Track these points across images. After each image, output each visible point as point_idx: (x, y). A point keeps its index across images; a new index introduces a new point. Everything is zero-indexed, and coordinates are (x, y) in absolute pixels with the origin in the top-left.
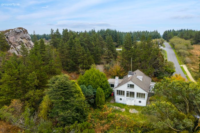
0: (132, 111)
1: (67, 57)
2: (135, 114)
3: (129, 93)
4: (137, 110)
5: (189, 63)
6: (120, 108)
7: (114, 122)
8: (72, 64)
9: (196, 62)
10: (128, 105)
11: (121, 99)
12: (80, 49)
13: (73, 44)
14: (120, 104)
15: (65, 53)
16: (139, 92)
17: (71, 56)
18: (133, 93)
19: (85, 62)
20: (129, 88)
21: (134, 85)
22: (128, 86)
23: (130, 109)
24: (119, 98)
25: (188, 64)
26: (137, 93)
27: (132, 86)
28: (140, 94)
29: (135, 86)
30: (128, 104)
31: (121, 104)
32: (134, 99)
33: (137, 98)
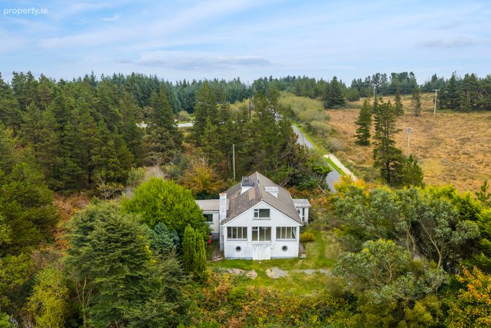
0: (273, 273)
1: (53, 151)
2: (283, 279)
3: (258, 230)
4: (284, 270)
5: (340, 150)
6: (242, 271)
7: (251, 308)
8: (73, 171)
9: (351, 147)
10: (257, 261)
11: (238, 248)
12: (90, 127)
13: (67, 115)
14: (236, 260)
15: (48, 141)
16: (281, 225)
17: (68, 147)
18: (269, 229)
19: (113, 163)
20: (258, 218)
21: (269, 210)
22: (256, 215)
23: (266, 269)
24: (235, 247)
25: (338, 153)
26: (278, 229)
27: (264, 213)
28: (284, 228)
29: (273, 212)
30: (256, 259)
31: (238, 260)
32: (270, 245)
33: (276, 241)
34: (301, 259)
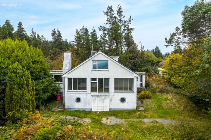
0: (109, 121)
3: (97, 81)
6: (76, 118)
11: (78, 100)
14: (76, 111)
16: (119, 76)
20: (97, 69)
23: (102, 118)
24: (75, 98)
28: (122, 80)
32: (109, 96)
33: (115, 92)
34: (139, 111)
